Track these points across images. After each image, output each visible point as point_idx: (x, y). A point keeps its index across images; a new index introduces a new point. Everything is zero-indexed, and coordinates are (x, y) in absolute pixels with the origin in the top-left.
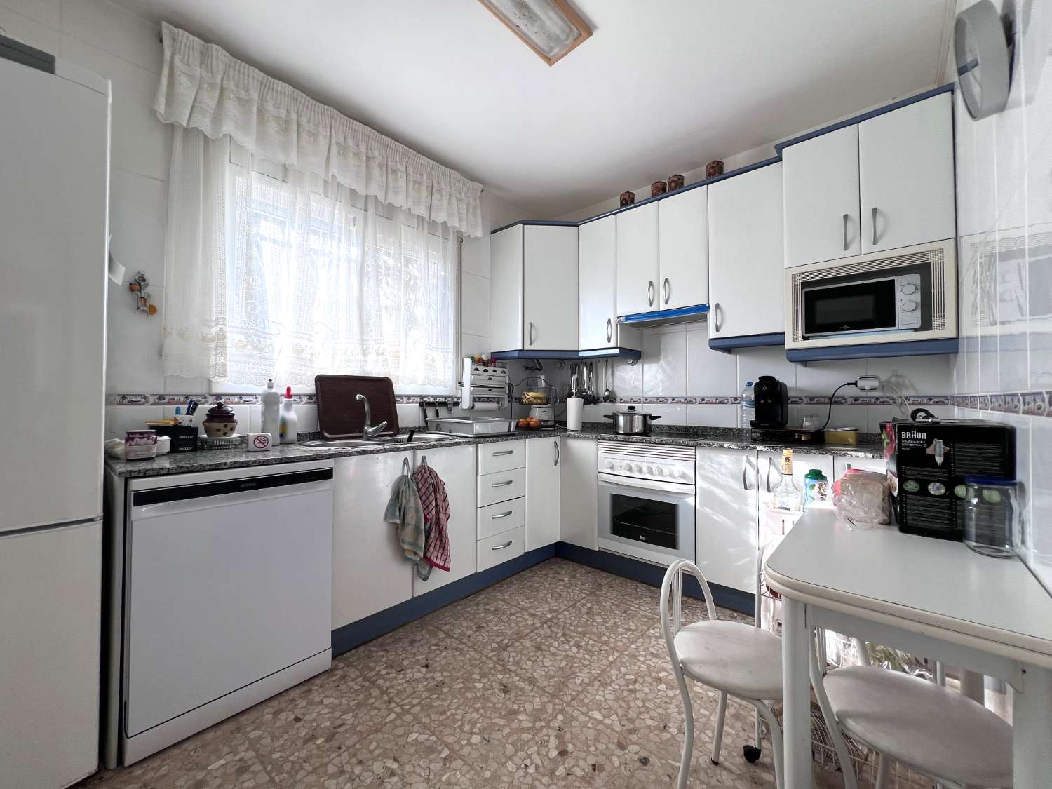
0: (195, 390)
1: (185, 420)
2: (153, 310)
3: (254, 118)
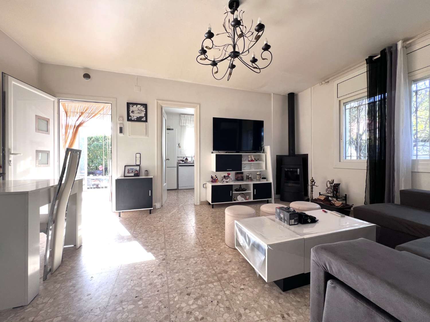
1: (183, 159)
2: (180, 147)
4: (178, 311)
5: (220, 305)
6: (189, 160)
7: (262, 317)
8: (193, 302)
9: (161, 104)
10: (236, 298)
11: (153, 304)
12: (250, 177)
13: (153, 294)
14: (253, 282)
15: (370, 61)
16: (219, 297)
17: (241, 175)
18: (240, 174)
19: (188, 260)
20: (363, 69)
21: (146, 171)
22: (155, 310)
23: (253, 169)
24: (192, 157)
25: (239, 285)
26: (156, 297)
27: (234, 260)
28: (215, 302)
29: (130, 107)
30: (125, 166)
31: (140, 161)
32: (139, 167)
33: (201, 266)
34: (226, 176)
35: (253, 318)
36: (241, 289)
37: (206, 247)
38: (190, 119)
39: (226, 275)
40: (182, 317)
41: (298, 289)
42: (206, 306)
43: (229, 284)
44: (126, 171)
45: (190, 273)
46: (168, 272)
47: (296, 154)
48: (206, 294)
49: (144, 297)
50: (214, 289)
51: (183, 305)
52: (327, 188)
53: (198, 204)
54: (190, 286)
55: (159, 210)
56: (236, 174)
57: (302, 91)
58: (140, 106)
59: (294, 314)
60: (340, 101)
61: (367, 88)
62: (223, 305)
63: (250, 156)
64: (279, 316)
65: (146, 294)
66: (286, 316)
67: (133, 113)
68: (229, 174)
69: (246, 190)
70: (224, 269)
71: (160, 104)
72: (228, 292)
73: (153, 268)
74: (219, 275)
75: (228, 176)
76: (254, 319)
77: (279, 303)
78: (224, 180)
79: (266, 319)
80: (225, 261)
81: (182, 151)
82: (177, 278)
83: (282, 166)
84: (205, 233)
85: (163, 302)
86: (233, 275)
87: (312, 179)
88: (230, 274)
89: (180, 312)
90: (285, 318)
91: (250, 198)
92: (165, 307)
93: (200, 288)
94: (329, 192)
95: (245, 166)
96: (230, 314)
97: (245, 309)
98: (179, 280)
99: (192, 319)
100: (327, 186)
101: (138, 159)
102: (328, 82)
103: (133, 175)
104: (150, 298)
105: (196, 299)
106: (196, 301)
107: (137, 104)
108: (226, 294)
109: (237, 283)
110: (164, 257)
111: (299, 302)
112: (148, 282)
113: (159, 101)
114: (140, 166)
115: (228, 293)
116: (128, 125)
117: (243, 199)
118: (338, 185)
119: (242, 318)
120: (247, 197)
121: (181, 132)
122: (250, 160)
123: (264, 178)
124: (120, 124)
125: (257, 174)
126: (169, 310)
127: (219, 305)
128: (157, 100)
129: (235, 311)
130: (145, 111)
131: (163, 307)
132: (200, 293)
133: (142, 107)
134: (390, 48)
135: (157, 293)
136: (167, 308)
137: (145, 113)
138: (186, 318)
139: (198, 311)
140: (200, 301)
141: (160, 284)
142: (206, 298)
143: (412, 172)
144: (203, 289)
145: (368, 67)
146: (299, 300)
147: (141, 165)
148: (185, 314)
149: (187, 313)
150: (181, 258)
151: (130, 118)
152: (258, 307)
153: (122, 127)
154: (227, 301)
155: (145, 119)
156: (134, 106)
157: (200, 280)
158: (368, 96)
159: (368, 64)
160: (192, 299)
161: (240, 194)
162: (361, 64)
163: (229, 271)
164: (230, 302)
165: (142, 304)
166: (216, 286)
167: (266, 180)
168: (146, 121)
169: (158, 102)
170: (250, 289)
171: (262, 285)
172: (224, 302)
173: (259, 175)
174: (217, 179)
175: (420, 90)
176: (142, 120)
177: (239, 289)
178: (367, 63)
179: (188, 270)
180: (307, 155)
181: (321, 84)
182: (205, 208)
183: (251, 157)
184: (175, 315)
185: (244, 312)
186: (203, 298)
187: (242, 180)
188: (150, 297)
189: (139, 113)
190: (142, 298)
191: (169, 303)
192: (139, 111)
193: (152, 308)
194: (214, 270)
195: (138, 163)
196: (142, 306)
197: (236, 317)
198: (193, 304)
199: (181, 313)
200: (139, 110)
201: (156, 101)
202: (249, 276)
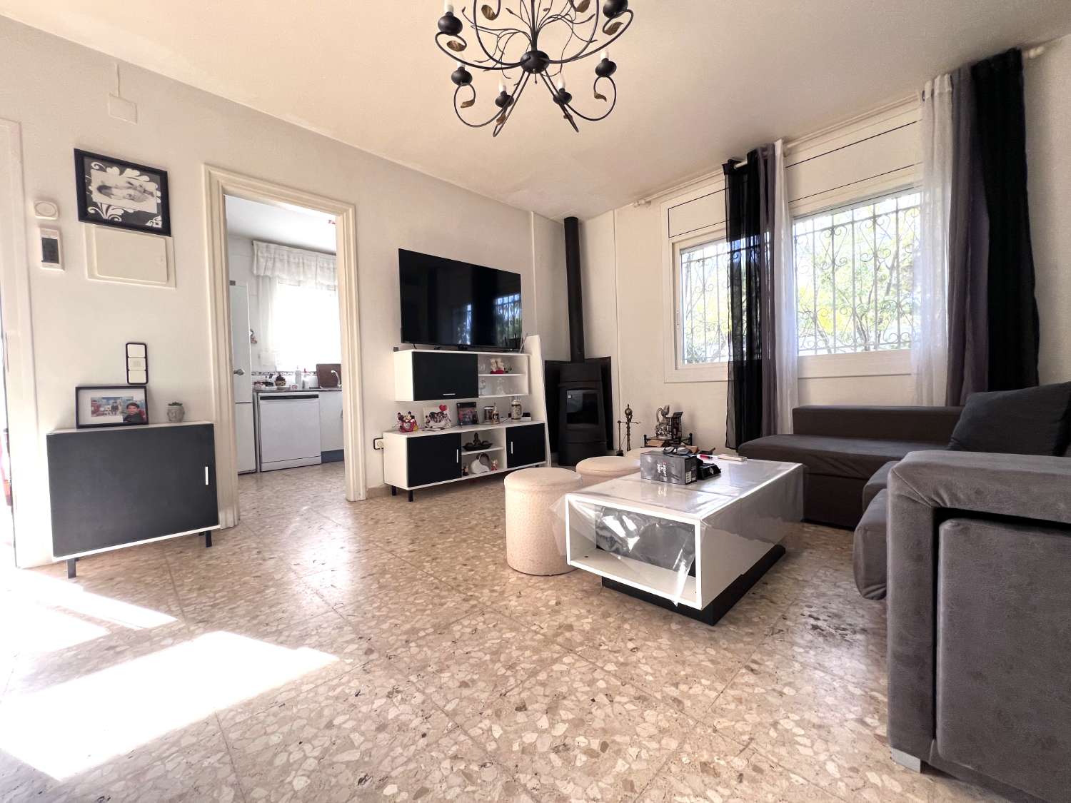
0: (271, 370)
1: (269, 380)
2: (256, 342)
3: (286, 265)
4: (527, 758)
5: (617, 698)
6: (290, 380)
7: (720, 687)
8: (549, 720)
9: (222, 181)
10: (638, 671)
11: (437, 775)
12: (495, 412)
13: (413, 748)
14: (643, 628)
15: (729, 168)
16: (601, 684)
17: (471, 409)
18: (471, 407)
19: (446, 631)
20: (719, 183)
21: (175, 404)
22: (459, 786)
23: (503, 392)
24: (298, 374)
25: (622, 645)
26: (430, 752)
27: (563, 598)
28: (601, 698)
29: (92, 171)
30: (78, 389)
31: (147, 370)
32: (143, 391)
33: (494, 634)
34: (437, 414)
35: (705, 695)
36: (631, 650)
37: (470, 589)
38: (286, 257)
39: (573, 633)
40: (553, 767)
41: (730, 613)
42: (589, 716)
43: (598, 650)
44: (87, 408)
45: (480, 659)
46: (413, 678)
47: (586, 357)
48: (564, 689)
49: (389, 769)
50: (573, 671)
51: (529, 738)
52: (658, 424)
53: (362, 497)
54: (509, 688)
55: (232, 531)
56: (458, 407)
57: (593, 217)
58: (137, 173)
59: (765, 658)
60: (673, 244)
61: (727, 221)
62: (623, 696)
63: (493, 361)
64: (744, 671)
65: (389, 758)
66: (754, 666)
67: (109, 195)
68: (443, 408)
69: (491, 444)
70: (557, 624)
71: (218, 182)
72: (611, 667)
73: (352, 684)
74: (560, 639)
75: (442, 413)
76: (709, 697)
77: (725, 649)
78: (432, 423)
79: (729, 687)
80: (546, 605)
81: (263, 354)
82: (454, 684)
83: (560, 385)
84: (438, 560)
85: (466, 754)
86: (592, 629)
87: (628, 409)
88: (581, 628)
89: (536, 758)
90: (755, 670)
91: (499, 466)
92: (484, 765)
93: (537, 682)
94: (663, 433)
95: (484, 384)
96: (655, 708)
97: (676, 685)
98: (464, 684)
99: (581, 759)
100: (658, 420)
101: (137, 364)
102: (649, 202)
103: (119, 418)
104: (412, 766)
105: (551, 710)
106: (554, 715)
107: (123, 165)
108: (610, 672)
109: (613, 643)
110: (365, 645)
111: (752, 634)
112: (369, 726)
113: (215, 173)
114: (145, 388)
115: (613, 669)
116: (81, 236)
117: (486, 468)
118: (678, 416)
119: (686, 706)
120: (494, 462)
121: (258, 295)
122: (495, 370)
123: (527, 415)
124: (43, 226)
125: (513, 405)
126: (499, 767)
127: (615, 700)
128: (206, 164)
129: (659, 697)
130: (159, 194)
131: (475, 767)
132: (547, 694)
133: (146, 178)
134: (764, 150)
135: (423, 742)
136: (488, 765)
137: (159, 201)
138: (563, 763)
139: (580, 735)
140: (564, 712)
141: (414, 716)
142: (573, 698)
143: (799, 379)
144: (547, 682)
145: (727, 180)
146: (750, 631)
147: (151, 385)
148: (553, 756)
149: (556, 750)
150: (422, 634)
151: (93, 212)
152: (695, 672)
153: (56, 241)
154: (626, 686)
155: (160, 223)
156: (109, 170)
157: (522, 666)
158: (727, 238)
159: (727, 176)
160: (539, 715)
161: (477, 457)
162: (714, 173)
163: (573, 623)
164: (633, 686)
165: (400, 791)
166: (574, 664)
167: (530, 418)
168: (166, 230)
169: (210, 173)
170: (650, 644)
171: (666, 627)
172: (621, 690)
173: (516, 405)
174: (415, 422)
175: (838, 226)
176: (149, 224)
177: (628, 653)
178: (725, 174)
179: (467, 653)
180: (610, 358)
181: (637, 204)
182: (389, 504)
183: (496, 362)
184: (530, 771)
185: (678, 691)
186: (565, 702)
187: (474, 421)
188: (409, 760)
189: (131, 198)
190: (384, 774)
191: (485, 750)
192: (132, 192)
193: (444, 785)
194: (536, 633)
195: (137, 377)
196: (404, 795)
197: (672, 708)
198: (552, 725)
199: (540, 758)
200: (135, 189)
201: (203, 167)
202: (625, 621)
